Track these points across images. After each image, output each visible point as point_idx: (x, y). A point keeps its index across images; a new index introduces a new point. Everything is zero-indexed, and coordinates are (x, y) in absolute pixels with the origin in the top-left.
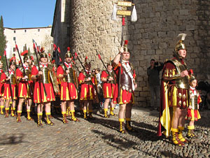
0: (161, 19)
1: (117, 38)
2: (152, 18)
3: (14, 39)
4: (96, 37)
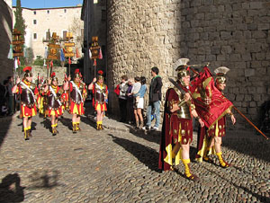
0: (225, 14)
1: (167, 38)
2: (213, 13)
3: (35, 22)
4: (141, 36)
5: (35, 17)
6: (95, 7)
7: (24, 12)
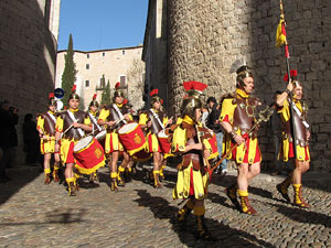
0: (313, 21)
2: (297, 21)
3: (88, 67)
4: (208, 58)
5: (88, 61)
6: (158, 42)
7: (76, 55)
